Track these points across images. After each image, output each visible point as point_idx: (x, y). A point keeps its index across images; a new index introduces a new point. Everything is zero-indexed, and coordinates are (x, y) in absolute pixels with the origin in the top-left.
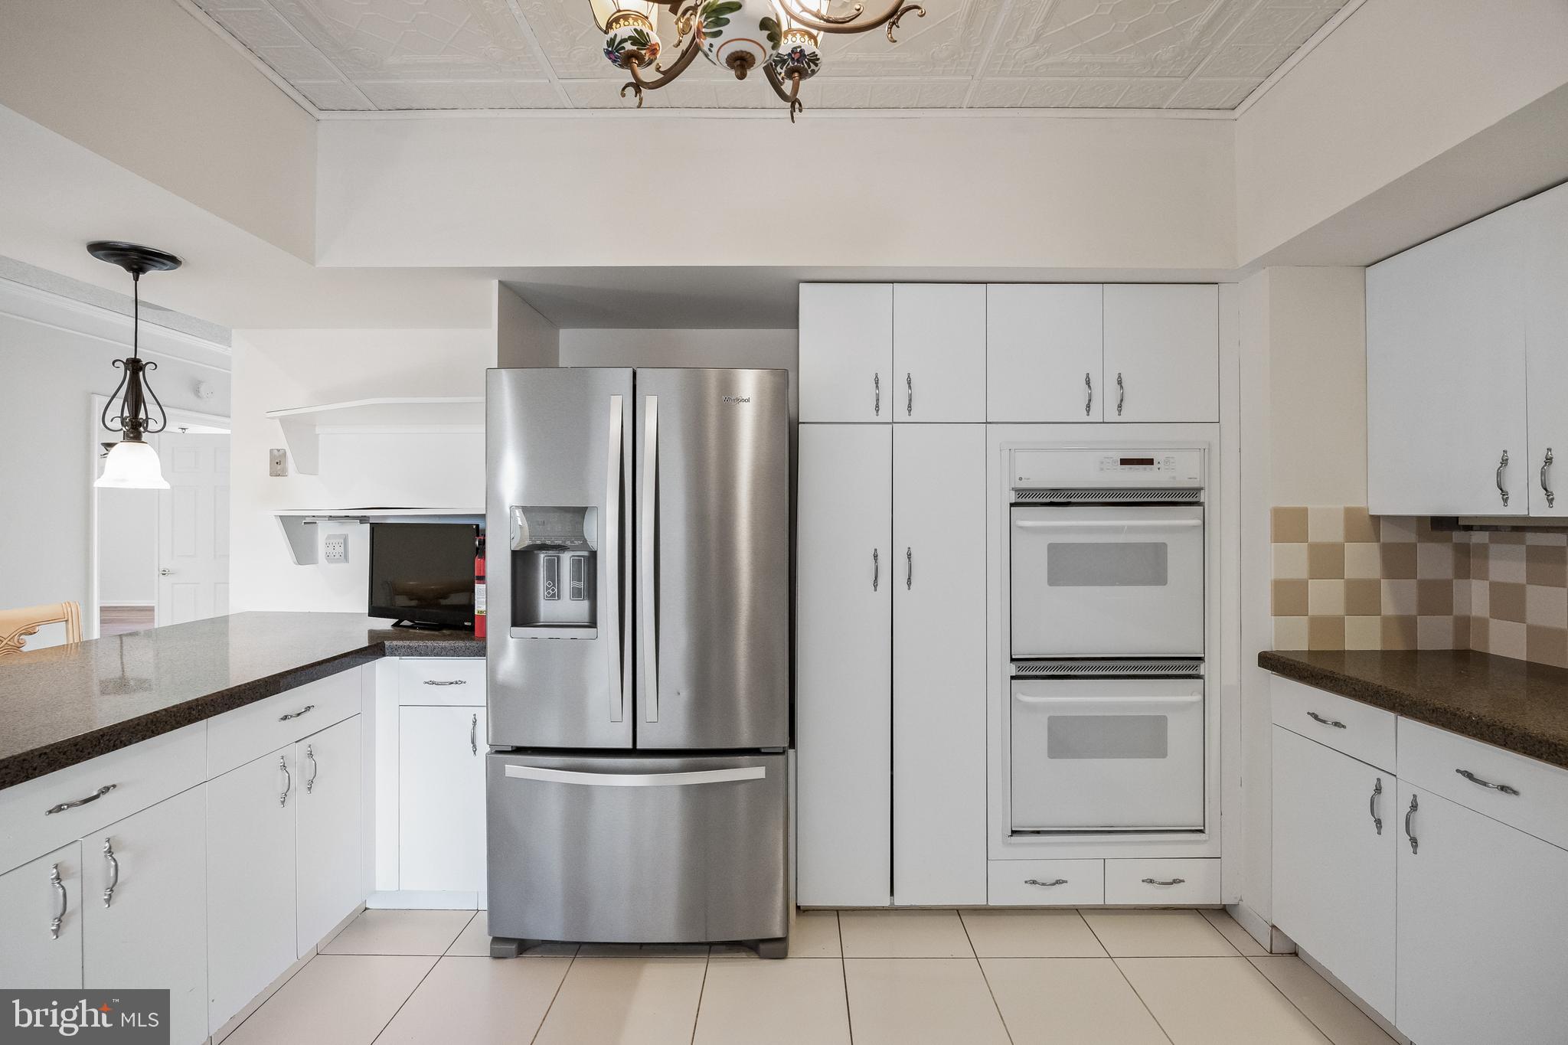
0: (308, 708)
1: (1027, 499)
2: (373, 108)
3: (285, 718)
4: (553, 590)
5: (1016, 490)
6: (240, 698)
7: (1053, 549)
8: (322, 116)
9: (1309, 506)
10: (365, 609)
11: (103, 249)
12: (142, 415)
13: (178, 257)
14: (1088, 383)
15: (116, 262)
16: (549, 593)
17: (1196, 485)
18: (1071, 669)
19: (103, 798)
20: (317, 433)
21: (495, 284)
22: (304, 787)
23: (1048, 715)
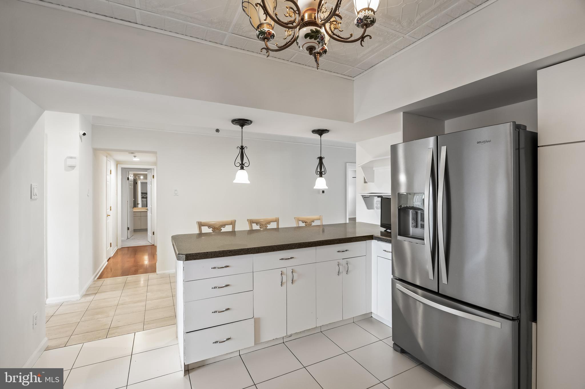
0: (346, 250)
2: (364, 71)
3: (339, 252)
4: (414, 224)
6: (322, 243)
8: (354, 79)
10: (379, 224)
11: (314, 131)
12: (323, 170)
13: (328, 129)
15: (317, 134)
16: (413, 225)
19: (290, 260)
20: (374, 169)
21: (402, 113)
22: (345, 273)
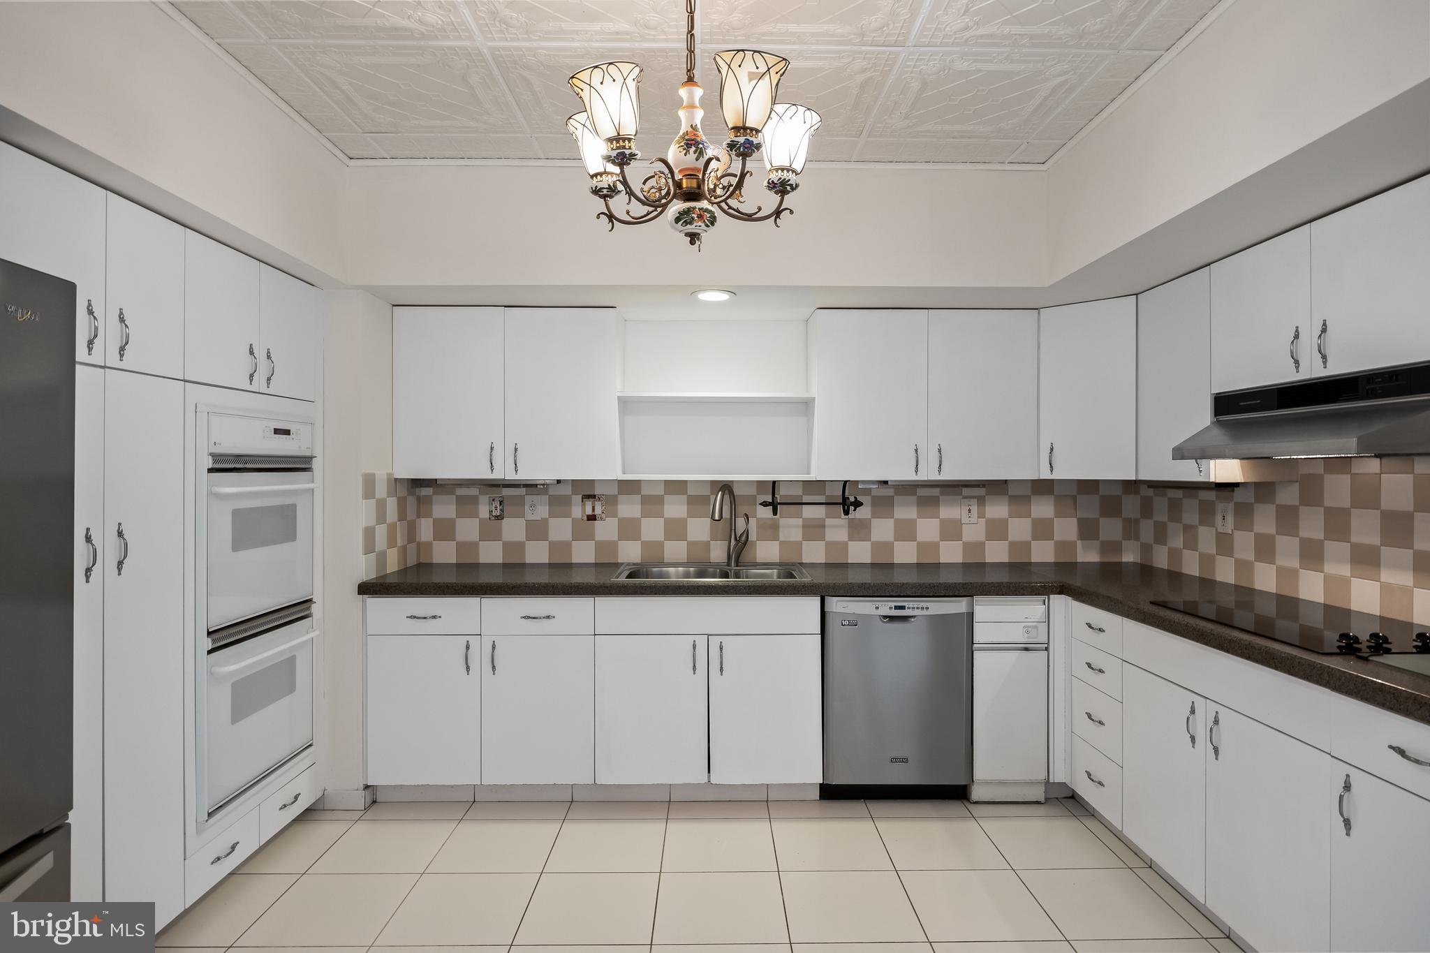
1: (227, 465)
5: (213, 455)
7: (236, 513)
9: (376, 472)
14: (252, 353)
17: (308, 454)
18: (246, 631)
23: (231, 683)
